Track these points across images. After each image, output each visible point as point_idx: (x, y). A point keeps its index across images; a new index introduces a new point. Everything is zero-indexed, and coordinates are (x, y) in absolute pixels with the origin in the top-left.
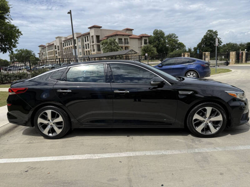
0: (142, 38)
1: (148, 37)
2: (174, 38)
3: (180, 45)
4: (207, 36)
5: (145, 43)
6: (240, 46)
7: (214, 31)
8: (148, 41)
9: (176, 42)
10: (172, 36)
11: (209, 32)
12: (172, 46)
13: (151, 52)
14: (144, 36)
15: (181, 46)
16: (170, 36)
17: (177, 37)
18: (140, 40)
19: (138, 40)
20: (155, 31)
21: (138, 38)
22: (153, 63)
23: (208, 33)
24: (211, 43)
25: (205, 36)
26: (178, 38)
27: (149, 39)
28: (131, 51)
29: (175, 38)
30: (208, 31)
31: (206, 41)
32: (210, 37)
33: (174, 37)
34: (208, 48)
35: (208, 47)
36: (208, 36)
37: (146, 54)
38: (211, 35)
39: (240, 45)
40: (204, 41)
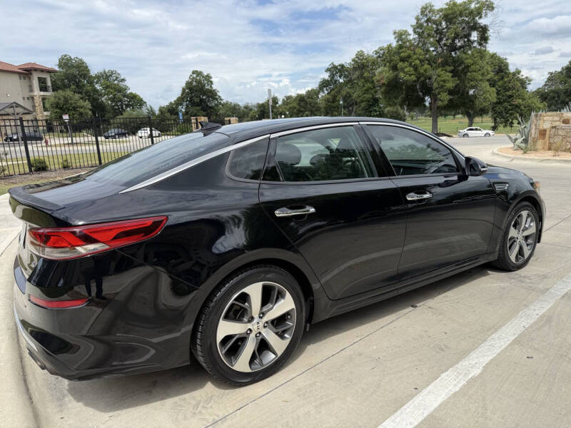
0: (31, 74)
1: (49, 71)
2: (116, 82)
3: (132, 98)
4: (191, 83)
5: (44, 88)
6: (245, 110)
7: (205, 74)
8: (49, 84)
9: (121, 90)
10: (111, 75)
11: (195, 75)
12: (116, 100)
13: (78, 113)
14: (36, 70)
15: (136, 101)
16: (106, 76)
17: (123, 80)
18: (24, 78)
19: (21, 79)
20: (63, 59)
21: (19, 73)
22: (82, 141)
23: (194, 78)
24: (201, 100)
25: (188, 83)
26: (126, 83)
27: (51, 77)
28: (12, 107)
29: (119, 81)
30: (193, 73)
31: (191, 93)
32: (198, 86)
33: (117, 78)
34: (197, 110)
35: (198, 108)
36: (194, 83)
37: (66, 117)
38: (199, 82)
39: (246, 107)
40: (188, 94)
